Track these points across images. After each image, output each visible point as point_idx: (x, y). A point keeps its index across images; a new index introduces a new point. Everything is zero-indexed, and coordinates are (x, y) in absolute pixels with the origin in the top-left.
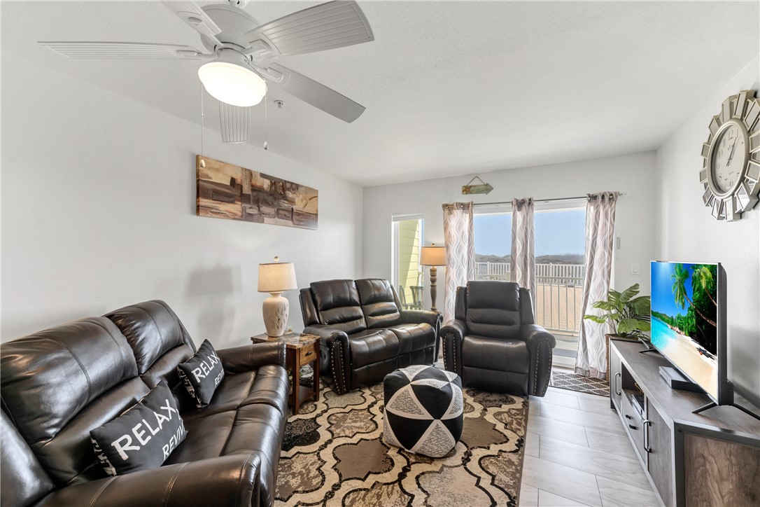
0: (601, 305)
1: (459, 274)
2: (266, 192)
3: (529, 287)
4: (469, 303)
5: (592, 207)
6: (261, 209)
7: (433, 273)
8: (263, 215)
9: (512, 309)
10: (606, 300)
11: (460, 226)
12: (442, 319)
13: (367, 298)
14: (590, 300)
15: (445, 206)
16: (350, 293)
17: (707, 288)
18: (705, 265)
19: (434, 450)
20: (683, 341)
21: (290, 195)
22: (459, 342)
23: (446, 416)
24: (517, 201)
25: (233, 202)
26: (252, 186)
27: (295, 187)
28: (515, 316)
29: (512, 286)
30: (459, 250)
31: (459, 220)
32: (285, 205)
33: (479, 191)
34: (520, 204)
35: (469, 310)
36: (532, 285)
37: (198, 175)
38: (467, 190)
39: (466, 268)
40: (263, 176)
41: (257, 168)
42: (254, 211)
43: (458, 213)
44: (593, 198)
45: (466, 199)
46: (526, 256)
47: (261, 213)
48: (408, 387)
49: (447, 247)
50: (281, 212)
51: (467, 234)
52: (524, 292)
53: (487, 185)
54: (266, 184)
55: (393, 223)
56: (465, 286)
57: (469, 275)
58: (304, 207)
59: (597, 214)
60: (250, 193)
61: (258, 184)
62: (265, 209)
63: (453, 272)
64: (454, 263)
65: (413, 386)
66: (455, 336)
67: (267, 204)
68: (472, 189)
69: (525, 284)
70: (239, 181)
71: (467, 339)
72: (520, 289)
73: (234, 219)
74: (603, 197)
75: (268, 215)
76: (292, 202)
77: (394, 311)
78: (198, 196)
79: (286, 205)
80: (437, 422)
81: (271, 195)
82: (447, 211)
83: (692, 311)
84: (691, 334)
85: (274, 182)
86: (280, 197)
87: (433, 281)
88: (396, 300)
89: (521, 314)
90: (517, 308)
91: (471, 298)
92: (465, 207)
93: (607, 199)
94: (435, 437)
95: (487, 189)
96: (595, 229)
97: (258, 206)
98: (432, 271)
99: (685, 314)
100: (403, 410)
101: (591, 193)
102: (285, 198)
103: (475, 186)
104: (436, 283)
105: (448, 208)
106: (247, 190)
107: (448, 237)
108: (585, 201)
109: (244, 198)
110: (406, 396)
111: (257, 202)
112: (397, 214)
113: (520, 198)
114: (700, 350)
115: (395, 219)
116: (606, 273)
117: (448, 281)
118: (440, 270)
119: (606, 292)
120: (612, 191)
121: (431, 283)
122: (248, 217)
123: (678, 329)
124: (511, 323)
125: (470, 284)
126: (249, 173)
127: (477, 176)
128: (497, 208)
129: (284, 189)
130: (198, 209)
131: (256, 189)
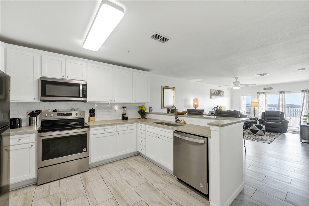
0: (305, 116)
1: (262, 109)
3: (284, 112)
4: (265, 115)
5: (303, 93)
7: (254, 109)
9: (278, 116)
10: (307, 115)
11: (262, 97)
12: (257, 119)
14: (302, 115)
19: (260, 134)
22: (263, 122)
23: (262, 130)
24: (280, 92)
25: (214, 96)
28: (280, 118)
29: (279, 112)
30: (262, 103)
32: (220, 95)
33: (268, 89)
34: (281, 92)
35: (266, 117)
36: (285, 111)
37: (211, 92)
38: (264, 89)
39: (264, 107)
40: (217, 90)
43: (262, 94)
45: (264, 91)
46: (283, 105)
48: (254, 125)
49: (259, 103)
51: (264, 99)
52: (282, 113)
54: (217, 92)
55: (241, 97)
56: (264, 111)
57: (265, 109)
58: (222, 95)
59: (304, 95)
63: (260, 109)
64: (261, 106)
68: (266, 88)
69: (283, 111)
70: (215, 92)
71: (265, 122)
72: (281, 113)
73: (215, 99)
74: (306, 91)
78: (211, 95)
80: (260, 130)
87: (254, 111)
89: (281, 118)
90: (280, 116)
92: (264, 93)
93: (307, 91)
94: (260, 132)
95: (271, 88)
96: (304, 98)
98: (254, 108)
100: (254, 129)
101: (303, 90)
102: (220, 94)
104: (255, 111)
105: (259, 93)
107: (259, 100)
108: (301, 92)
113: (281, 91)
116: (307, 109)
117: (258, 111)
118: (256, 108)
119: (307, 113)
124: (278, 120)
125: (266, 111)
126: (216, 90)
127: (267, 85)
128: (274, 93)
129: (220, 92)
130: (211, 98)
131: (217, 93)
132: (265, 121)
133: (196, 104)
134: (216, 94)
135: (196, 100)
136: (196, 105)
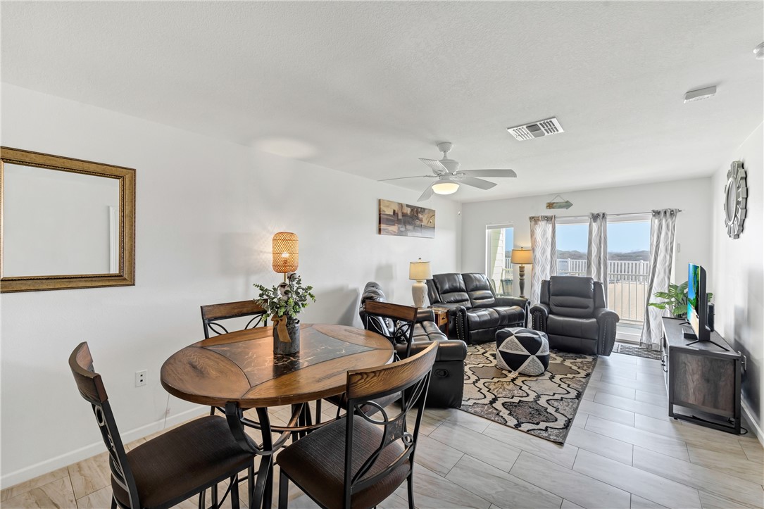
0: (661, 294)
1: (543, 270)
2: (409, 216)
3: (602, 281)
4: (551, 292)
5: (656, 221)
6: (407, 227)
7: (522, 269)
9: (587, 297)
10: (667, 291)
11: (544, 233)
12: (529, 303)
13: (471, 287)
14: (653, 292)
15: (532, 218)
16: (460, 283)
19: (532, 371)
21: (420, 216)
22: (545, 317)
23: (539, 353)
24: (593, 215)
25: (394, 225)
26: (402, 213)
27: (423, 210)
28: (590, 302)
29: (588, 280)
30: (544, 252)
31: (543, 229)
32: (418, 222)
33: (561, 206)
34: (595, 217)
35: (551, 297)
36: (605, 279)
37: (380, 211)
38: (550, 206)
39: (549, 266)
40: (408, 206)
41: (405, 202)
42: (403, 229)
43: (542, 224)
44: (656, 213)
45: (550, 213)
46: (600, 257)
47: (406, 230)
48: (513, 337)
49: (533, 250)
50: (416, 227)
51: (550, 240)
52: (597, 284)
53: (567, 202)
54: (408, 211)
55: (487, 231)
56: (548, 279)
57: (551, 271)
58: (428, 223)
59: (660, 226)
61: (405, 212)
63: (538, 269)
64: (539, 262)
65: (515, 336)
66: (542, 313)
67: (410, 224)
68: (555, 205)
69: (599, 278)
70: (396, 212)
71: (550, 316)
72: (595, 283)
73: (395, 235)
74: (665, 212)
75: (409, 230)
76: (421, 220)
77: (491, 297)
78: (380, 223)
80: (532, 356)
81: (411, 217)
82: (533, 222)
85: (413, 208)
86: (416, 218)
87: (522, 275)
88: (491, 290)
89: (594, 302)
90: (592, 295)
91: (553, 289)
92: (548, 219)
93: (668, 214)
94: (532, 364)
95: (568, 205)
96: (659, 238)
97: (405, 226)
98: (520, 268)
100: (511, 349)
101: (656, 209)
102: (418, 218)
103: (557, 203)
104: (524, 277)
105: (534, 220)
107: (534, 242)
108: (650, 215)
109: (399, 222)
110: (512, 342)
111: (405, 223)
112: (491, 223)
113: (596, 212)
115: (489, 228)
116: (667, 271)
117: (533, 276)
118: (528, 268)
119: (667, 285)
120: (673, 207)
121: (519, 277)
122: (400, 233)
124: (587, 307)
125: (552, 278)
126: (401, 205)
127: (558, 195)
128: (576, 220)
129: (417, 212)
130: (380, 231)
131: (404, 215)
132: (551, 312)
133: (285, 255)
134: (400, 217)
135: (283, 239)
136: (285, 262)
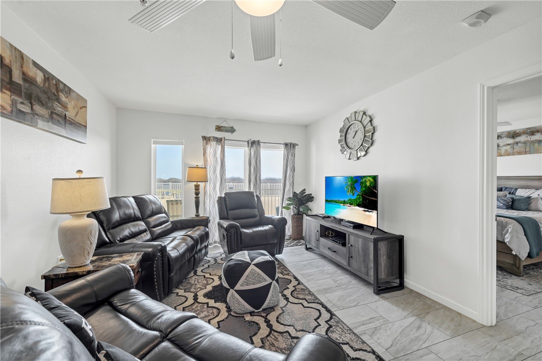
0: (290, 199)
1: (215, 188)
2: (39, 87)
4: (228, 208)
5: (286, 150)
6: (34, 107)
7: (197, 188)
8: (36, 117)
9: (255, 207)
11: (215, 153)
13: (148, 212)
14: (285, 198)
15: (204, 138)
17: (370, 185)
18: (370, 176)
20: (352, 209)
21: (63, 98)
26: (24, 74)
27: (68, 91)
30: (214, 171)
31: (213, 149)
32: (58, 108)
33: (227, 131)
34: (252, 143)
35: (229, 212)
38: (219, 128)
39: (219, 184)
40: (35, 64)
42: (26, 108)
43: (214, 143)
44: (286, 145)
45: (219, 135)
47: (34, 113)
48: (252, 267)
50: (54, 116)
51: (219, 160)
52: (258, 197)
53: (232, 127)
54: (39, 77)
55: (153, 145)
56: (223, 195)
57: (224, 189)
58: (76, 116)
59: (288, 154)
60: (20, 82)
61: (31, 74)
62: (37, 108)
63: (209, 187)
64: (210, 180)
66: (236, 229)
67: (41, 102)
68: (222, 128)
69: (257, 193)
70: (7, 61)
74: (290, 145)
75: (42, 116)
76: (65, 107)
77: (167, 221)
79: (60, 109)
80: (273, 282)
81: (44, 92)
82: (205, 142)
83: (360, 196)
84: (359, 205)
85: (48, 77)
86: (54, 97)
87: (197, 194)
89: (259, 210)
91: (231, 204)
92: (219, 140)
93: (292, 146)
95: (232, 130)
97: (31, 103)
98: (195, 186)
99: (355, 197)
102: (58, 100)
103: (224, 127)
105: (206, 139)
106: (17, 77)
107: (205, 161)
111: (30, 98)
112: (157, 138)
113: (253, 139)
114: (364, 211)
115: (155, 143)
116: (292, 184)
117: (205, 194)
118: (202, 185)
119: (292, 193)
120: (294, 142)
121: (195, 196)
122: (18, 115)
123: (349, 205)
124: (255, 216)
125: (226, 194)
126: (19, 55)
127: (225, 120)
129: (57, 89)
131: (28, 80)
